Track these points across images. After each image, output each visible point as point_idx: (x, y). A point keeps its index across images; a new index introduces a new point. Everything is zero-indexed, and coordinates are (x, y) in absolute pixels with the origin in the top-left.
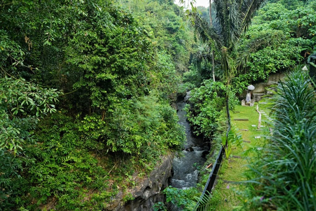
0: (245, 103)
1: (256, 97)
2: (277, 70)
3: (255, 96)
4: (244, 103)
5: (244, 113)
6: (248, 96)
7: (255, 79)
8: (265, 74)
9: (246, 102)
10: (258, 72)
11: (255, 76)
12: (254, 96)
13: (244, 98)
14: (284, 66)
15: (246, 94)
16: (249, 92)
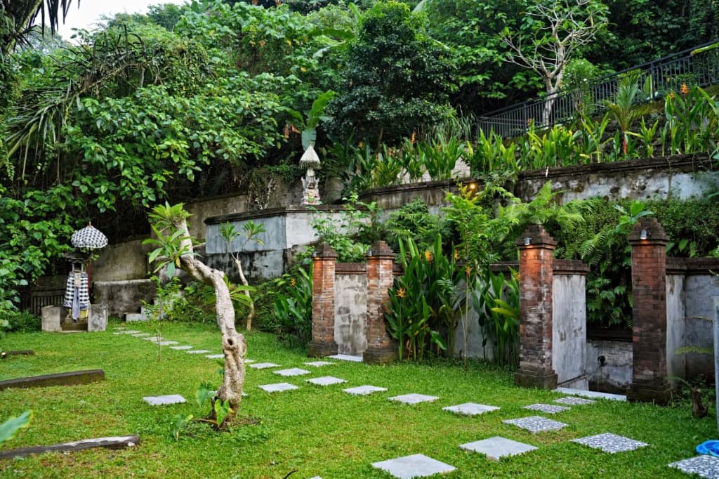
0: (63, 316)
1: (111, 297)
2: (199, 169)
3: (105, 293)
4: (58, 318)
5: (61, 355)
6: (78, 283)
7: (105, 204)
8: (152, 184)
9: (65, 312)
10: (117, 170)
11: (103, 189)
12: (100, 294)
13: (57, 296)
14: (227, 152)
15: (67, 275)
16: (78, 266)
